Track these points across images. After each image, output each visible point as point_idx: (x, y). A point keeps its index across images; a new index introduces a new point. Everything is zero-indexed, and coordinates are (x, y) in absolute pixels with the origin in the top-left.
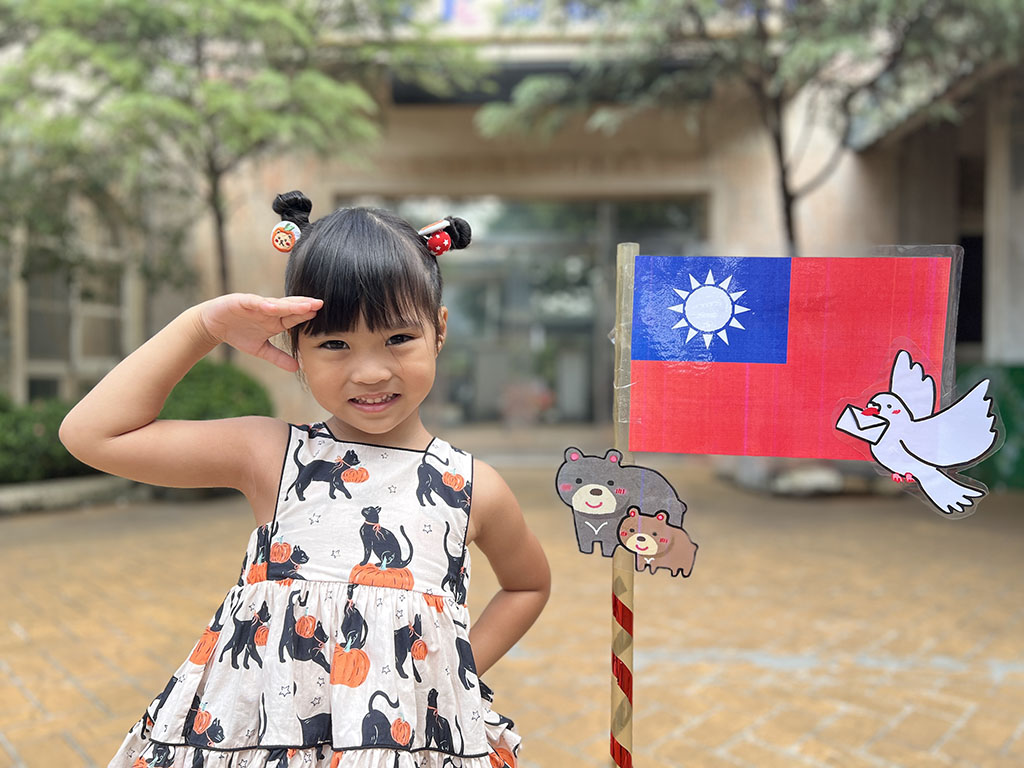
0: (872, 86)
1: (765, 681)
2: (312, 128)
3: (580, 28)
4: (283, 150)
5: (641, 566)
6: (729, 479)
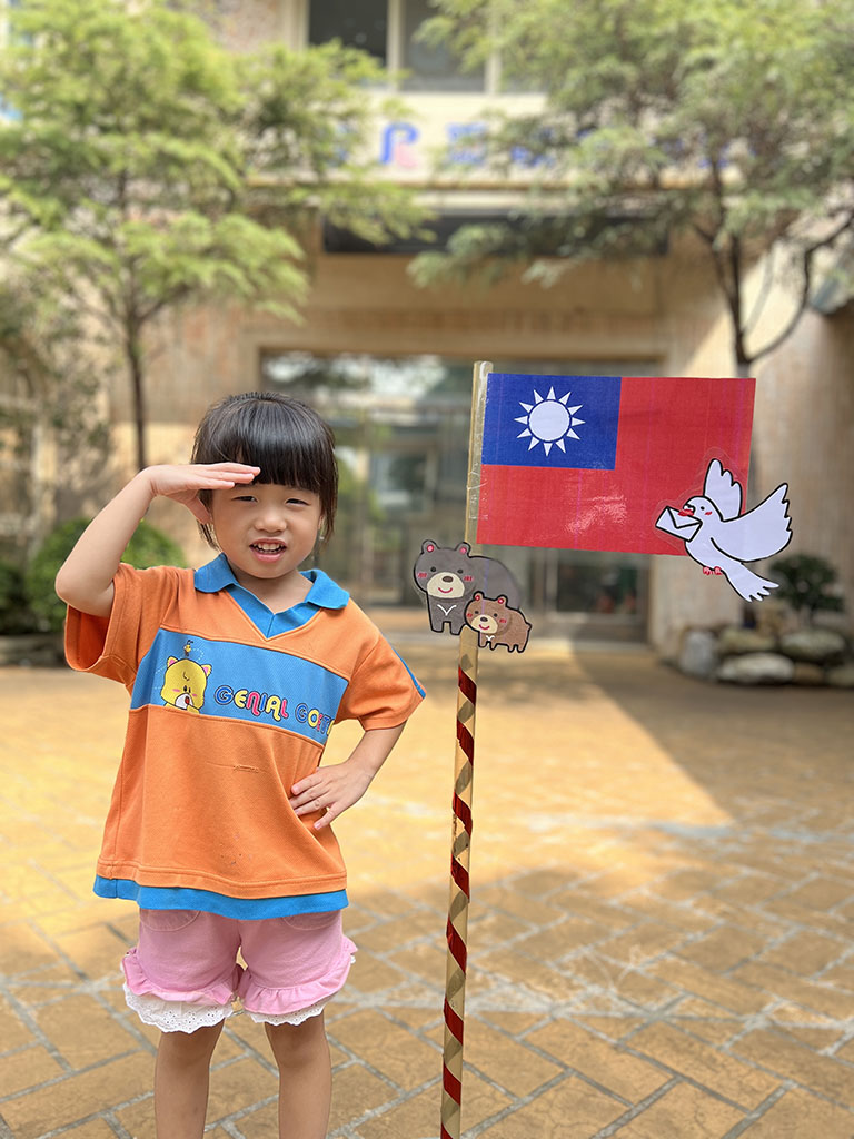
4: (205, 298)
5: (483, 644)
6: (672, 665)
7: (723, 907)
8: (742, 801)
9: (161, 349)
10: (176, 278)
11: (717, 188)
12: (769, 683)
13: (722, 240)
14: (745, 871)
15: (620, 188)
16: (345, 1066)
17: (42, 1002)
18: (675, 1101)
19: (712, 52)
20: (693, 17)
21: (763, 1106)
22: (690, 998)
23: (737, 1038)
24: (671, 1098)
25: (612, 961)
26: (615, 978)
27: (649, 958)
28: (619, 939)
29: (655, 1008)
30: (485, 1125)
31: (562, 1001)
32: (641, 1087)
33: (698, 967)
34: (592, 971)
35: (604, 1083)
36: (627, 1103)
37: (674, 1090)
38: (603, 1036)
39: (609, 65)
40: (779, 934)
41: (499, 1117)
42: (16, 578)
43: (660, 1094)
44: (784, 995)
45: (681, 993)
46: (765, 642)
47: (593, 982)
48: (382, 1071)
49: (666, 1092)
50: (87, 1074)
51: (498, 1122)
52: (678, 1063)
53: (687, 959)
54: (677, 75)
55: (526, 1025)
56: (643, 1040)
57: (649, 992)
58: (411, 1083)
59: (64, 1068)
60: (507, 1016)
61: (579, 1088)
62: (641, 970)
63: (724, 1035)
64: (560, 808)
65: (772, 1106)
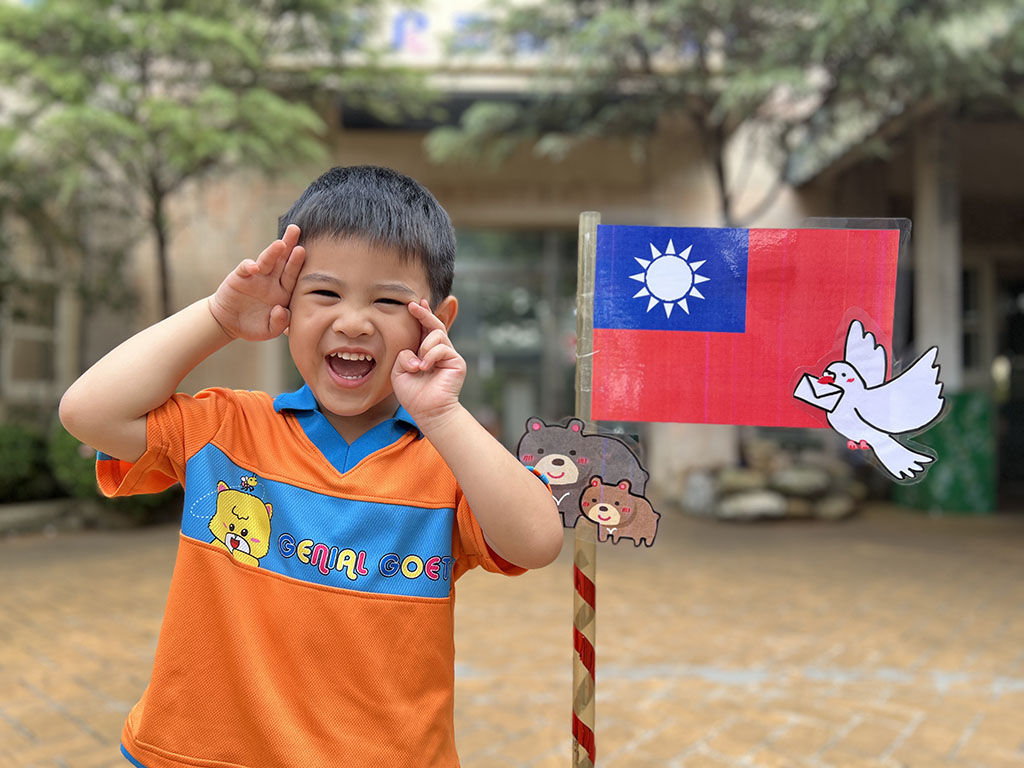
0: (808, 122)
1: (717, 695)
2: (259, 147)
3: (529, 59)
4: (227, 170)
5: (603, 537)
6: (675, 505)
9: (186, 221)
10: (201, 151)
11: (702, 72)
12: (764, 519)
14: (793, 719)
46: (758, 481)
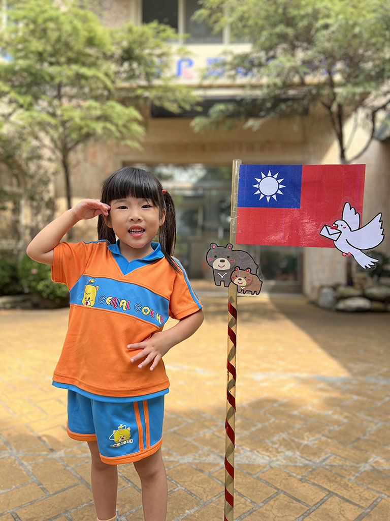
3: (242, 80)
4: (98, 140)
5: (240, 291)
6: (314, 303)
7: (346, 414)
8: (351, 365)
9: (78, 163)
11: (331, 84)
12: (360, 311)
13: (334, 108)
14: (355, 397)
15: (287, 85)
16: (175, 490)
17: (33, 462)
18: (331, 505)
19: (329, 21)
20: (319, 5)
21: (372, 506)
22: (334, 456)
23: (357, 475)
24: (328, 503)
25: (296, 440)
26: (298, 448)
27: (313, 438)
28: (299, 429)
29: (318, 461)
30: (242, 517)
31: (274, 459)
32: (314, 498)
33: (336, 442)
34: (288, 444)
35: (296, 497)
36: (308, 506)
37: (329, 499)
38: (295, 475)
39: (281, 28)
40: (373, 426)
41: (249, 513)
42: (14, 268)
43: (323, 501)
44: (378, 455)
45: (329, 454)
46: (358, 292)
47: (288, 450)
48: (193, 492)
49: (325, 500)
50: (56, 495)
51: (248, 515)
52: (331, 487)
53: (331, 438)
54: (313, 32)
55: (258, 470)
56: (313, 477)
57: (314, 454)
58: (206, 498)
59: (46, 493)
60: (249, 466)
61: (285, 499)
62: (310, 444)
63: (351, 473)
64: (267, 370)
65: (375, 506)
